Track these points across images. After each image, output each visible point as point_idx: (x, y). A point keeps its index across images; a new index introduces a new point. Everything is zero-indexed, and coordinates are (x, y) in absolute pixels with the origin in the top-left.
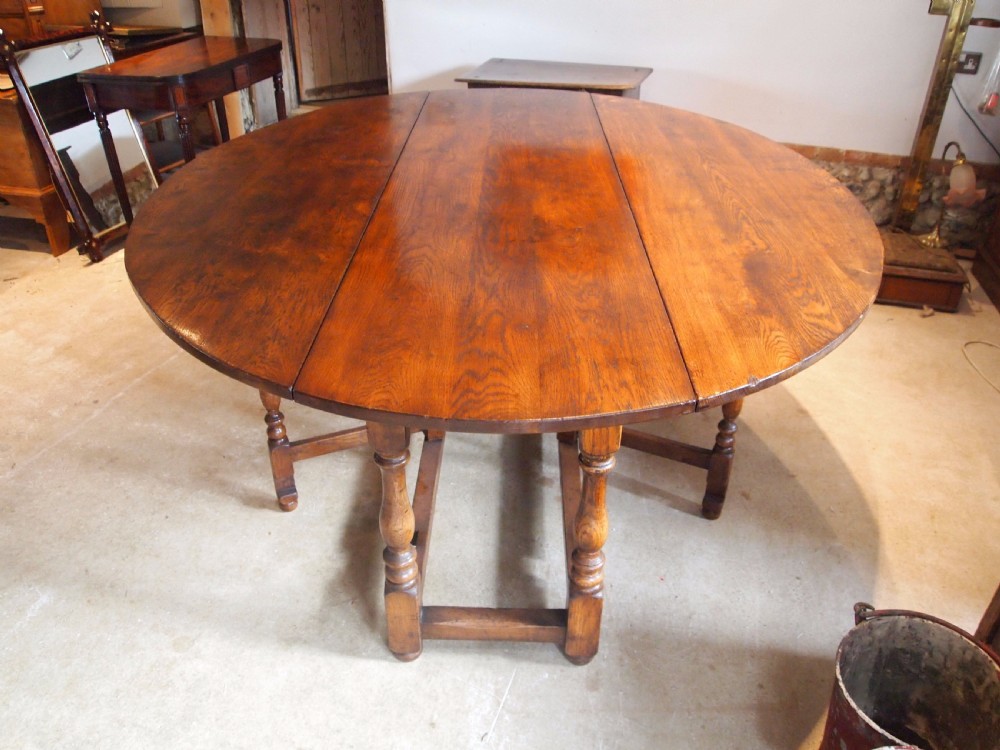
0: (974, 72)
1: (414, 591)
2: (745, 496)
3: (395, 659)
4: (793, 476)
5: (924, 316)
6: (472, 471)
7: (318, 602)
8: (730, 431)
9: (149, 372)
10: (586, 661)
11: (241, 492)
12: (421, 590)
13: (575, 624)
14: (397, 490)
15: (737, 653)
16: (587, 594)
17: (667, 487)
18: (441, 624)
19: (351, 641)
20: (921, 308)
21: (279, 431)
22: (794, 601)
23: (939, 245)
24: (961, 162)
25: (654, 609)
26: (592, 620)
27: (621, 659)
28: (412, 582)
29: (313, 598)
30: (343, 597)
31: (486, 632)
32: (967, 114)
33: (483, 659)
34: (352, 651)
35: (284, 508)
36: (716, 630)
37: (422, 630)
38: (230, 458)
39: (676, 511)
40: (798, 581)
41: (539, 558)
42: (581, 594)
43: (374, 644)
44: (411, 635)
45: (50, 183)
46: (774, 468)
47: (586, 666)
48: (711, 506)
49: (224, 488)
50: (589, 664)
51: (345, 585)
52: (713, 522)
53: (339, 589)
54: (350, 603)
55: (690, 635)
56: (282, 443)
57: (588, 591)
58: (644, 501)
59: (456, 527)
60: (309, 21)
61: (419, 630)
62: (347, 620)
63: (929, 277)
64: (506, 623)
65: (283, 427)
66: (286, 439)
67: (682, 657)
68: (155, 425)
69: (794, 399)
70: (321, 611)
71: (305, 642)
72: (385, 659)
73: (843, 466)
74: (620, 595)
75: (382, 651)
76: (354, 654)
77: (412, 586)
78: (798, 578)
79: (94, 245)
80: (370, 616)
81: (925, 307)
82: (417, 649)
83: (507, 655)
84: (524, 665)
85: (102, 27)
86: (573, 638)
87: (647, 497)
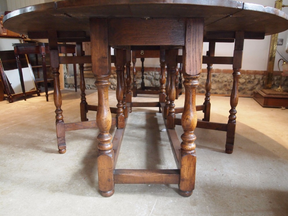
1: (111, 155)
2: (240, 148)
4: (256, 143)
5: (283, 110)
7: (69, 179)
9: (20, 123)
10: (189, 195)
11: (44, 149)
13: (184, 171)
16: (189, 154)
18: (123, 174)
19: (82, 191)
21: (60, 117)
22: (272, 175)
23: (282, 91)
24: (285, 63)
25: (215, 179)
26: (192, 168)
27: (204, 195)
28: (110, 151)
29: (67, 178)
30: (80, 177)
31: (143, 178)
32: (281, 56)
33: (142, 196)
34: (82, 194)
35: (60, 152)
36: (243, 185)
37: (114, 178)
38: (43, 141)
39: (215, 152)
40: (271, 170)
41: (163, 165)
43: (92, 191)
44: (109, 180)
46: (247, 141)
47: (189, 197)
48: (229, 150)
49: (38, 148)
50: (190, 197)
51: (82, 173)
52: (232, 154)
53: (79, 175)
54: (83, 179)
55: (232, 186)
56: (61, 122)
58: (202, 149)
59: (129, 157)
62: (82, 184)
63: (282, 97)
65: (62, 115)
66: (63, 121)
67: (232, 193)
68: (17, 134)
69: (248, 126)
70: (70, 181)
71: (61, 191)
72: (97, 197)
75: (96, 194)
76: (83, 195)
77: (110, 153)
78: (270, 168)
79: (11, 97)
80: (92, 183)
81: (282, 107)
82: (112, 189)
84: (161, 198)
85: (23, 37)
86: (183, 180)
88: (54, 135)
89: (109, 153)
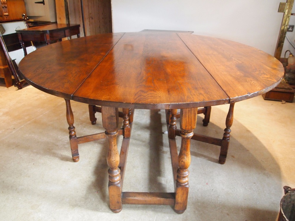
0: (292, 31)
1: (119, 185)
2: (233, 157)
3: (112, 212)
4: (248, 150)
5: (283, 103)
6: (139, 149)
7: (85, 192)
8: (228, 132)
9: (33, 120)
10: (182, 213)
11: (60, 156)
12: (122, 185)
13: (178, 197)
14: (113, 145)
15: (237, 209)
16: (183, 186)
17: (206, 154)
18: (129, 198)
19: (96, 206)
20: (282, 101)
21: (73, 133)
22: (254, 191)
23: (285, 82)
24: (291, 56)
25: (205, 194)
26: (185, 196)
27: (195, 212)
28: (118, 182)
29: (83, 191)
30: (94, 190)
31: (145, 201)
32: (290, 43)
33: (144, 211)
34: (96, 209)
35: (74, 160)
36: (228, 201)
37: (122, 201)
38: (57, 145)
39: (210, 162)
40: (255, 184)
41: (164, 177)
42: (181, 186)
43: (104, 207)
44: (118, 202)
45: (7, 65)
46: (241, 148)
47: (182, 214)
48: (222, 160)
49: (55, 155)
50: (183, 213)
51: (95, 186)
52: (222, 165)
53: (92, 188)
54: (96, 193)
55: (219, 203)
56: (74, 137)
57: (183, 185)
58: (198, 158)
59: (134, 167)
60: (89, 22)
61: (121, 201)
62: (95, 198)
63: (283, 91)
64: (153, 198)
65: (75, 132)
66: (76, 136)
67: (217, 211)
68: (33, 135)
69: (245, 127)
70: (86, 195)
71: (79, 206)
72: (108, 212)
73: (264, 147)
74: (193, 189)
75: (107, 209)
76: (97, 211)
77: (119, 183)
78: (254, 183)
79: (19, 84)
80: (104, 197)
81: (283, 101)
82: (120, 208)
83: (152, 210)
84: (159, 214)
85: (26, 19)
86: (178, 203)
87: (199, 157)
88: (66, 137)
89: (117, 184)
